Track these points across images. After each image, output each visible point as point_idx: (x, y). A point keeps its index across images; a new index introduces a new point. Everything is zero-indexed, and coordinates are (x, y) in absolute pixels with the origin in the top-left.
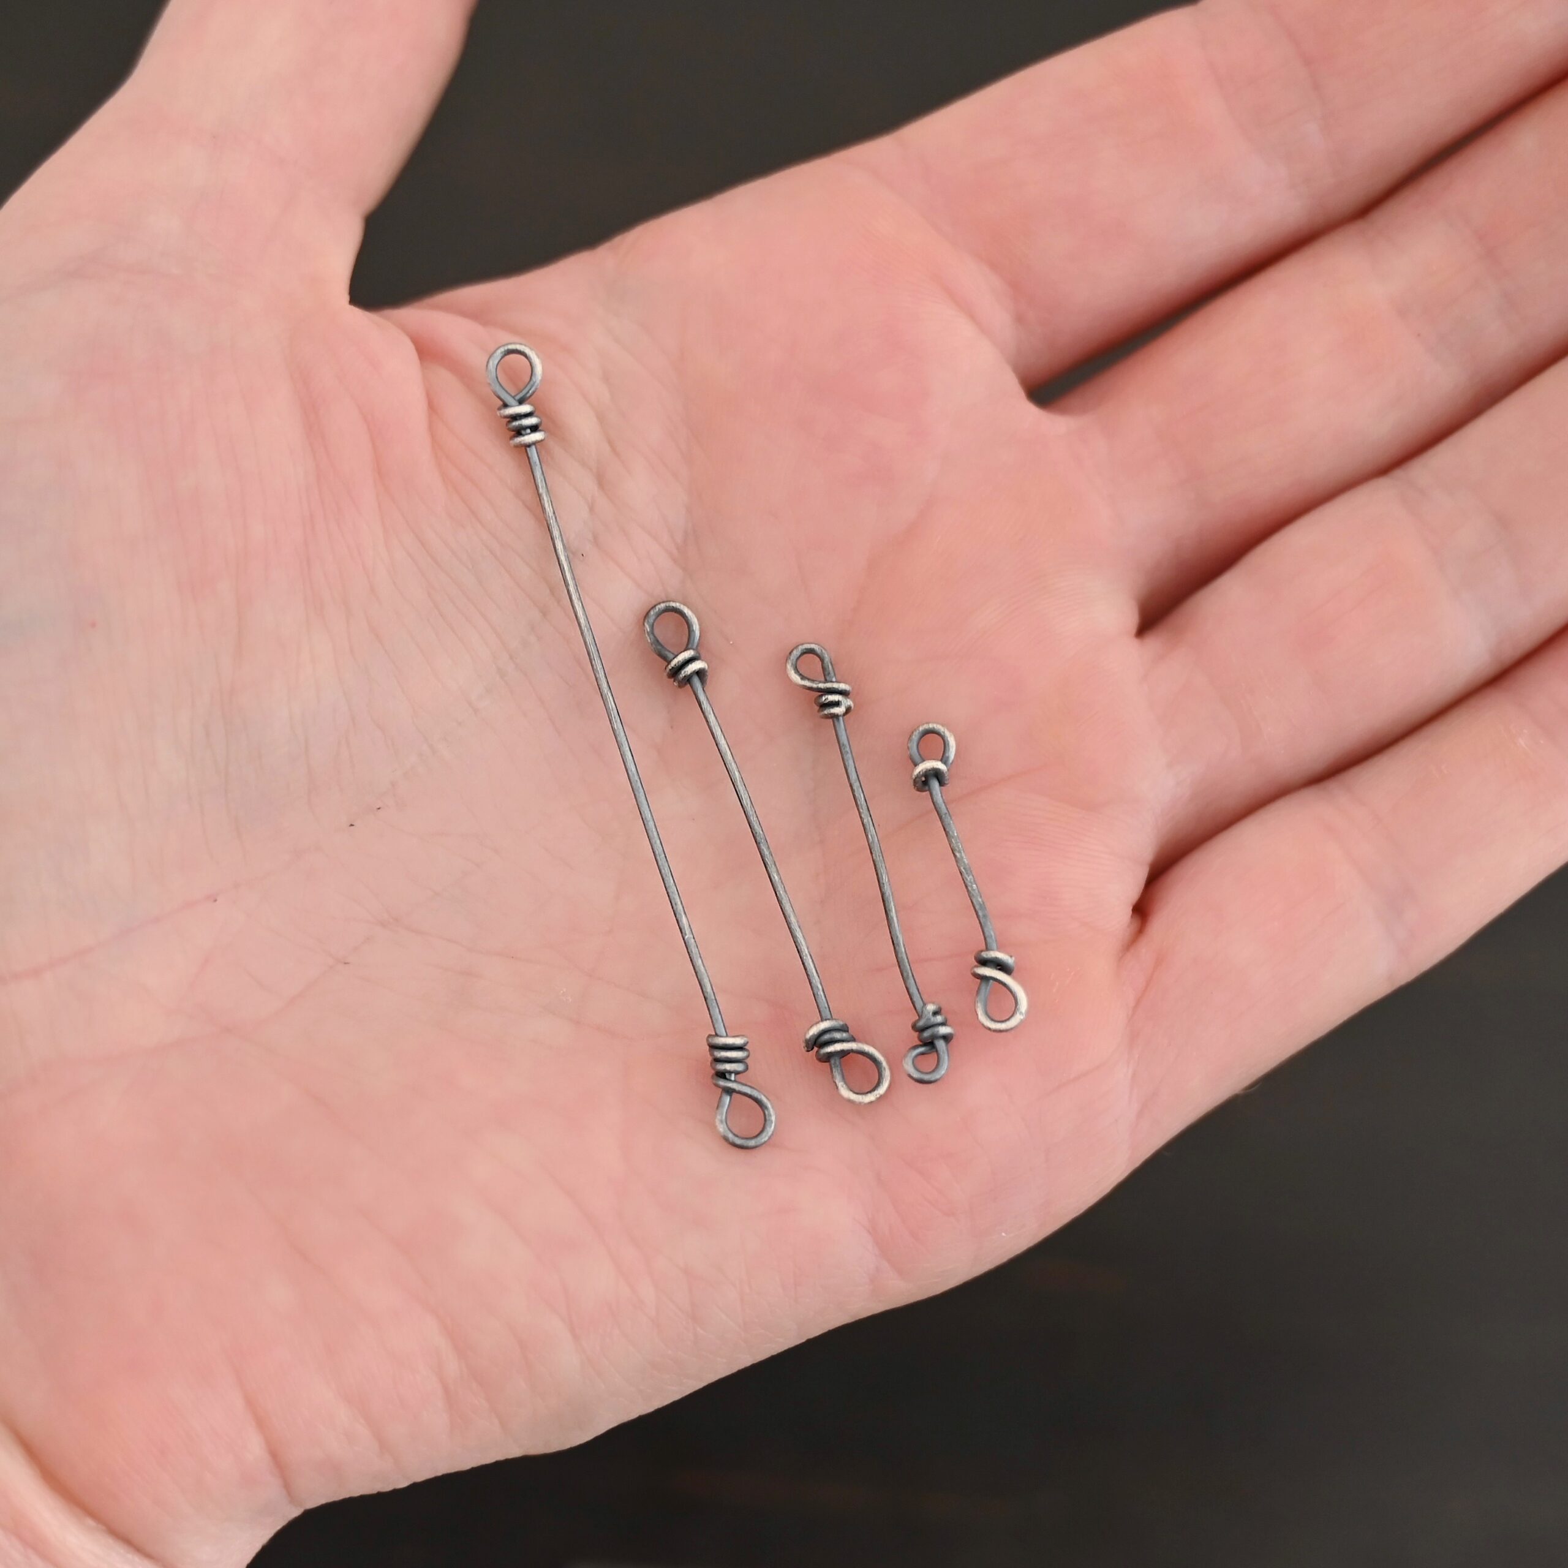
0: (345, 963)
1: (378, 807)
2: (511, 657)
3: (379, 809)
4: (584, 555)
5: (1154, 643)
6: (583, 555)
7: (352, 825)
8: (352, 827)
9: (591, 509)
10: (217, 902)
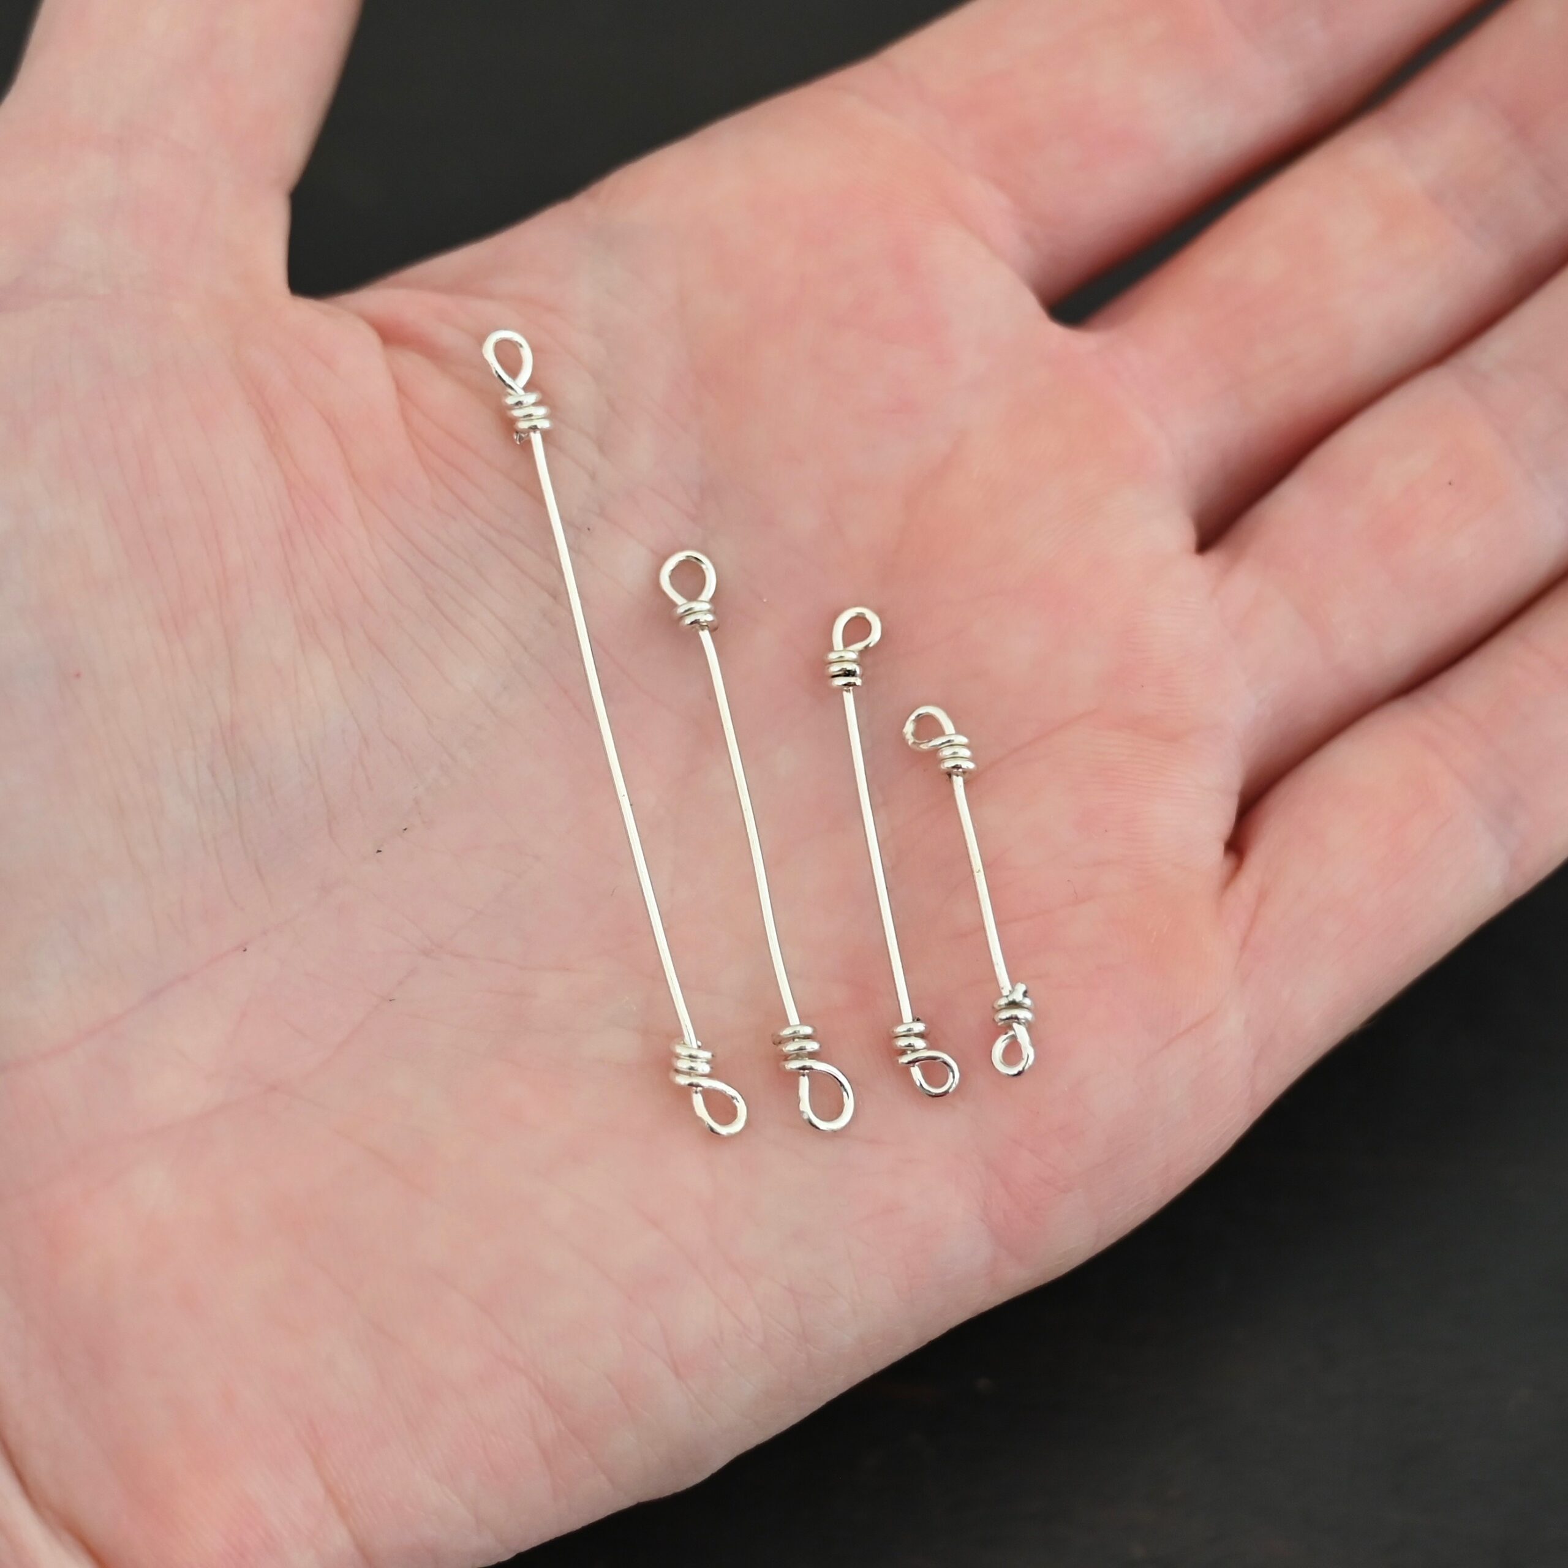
0: (391, 1000)
1: (404, 828)
2: (525, 648)
3: (405, 829)
4: (591, 528)
5: (1215, 558)
6: (589, 529)
7: (379, 851)
8: (379, 853)
9: (593, 477)
10: (248, 950)
